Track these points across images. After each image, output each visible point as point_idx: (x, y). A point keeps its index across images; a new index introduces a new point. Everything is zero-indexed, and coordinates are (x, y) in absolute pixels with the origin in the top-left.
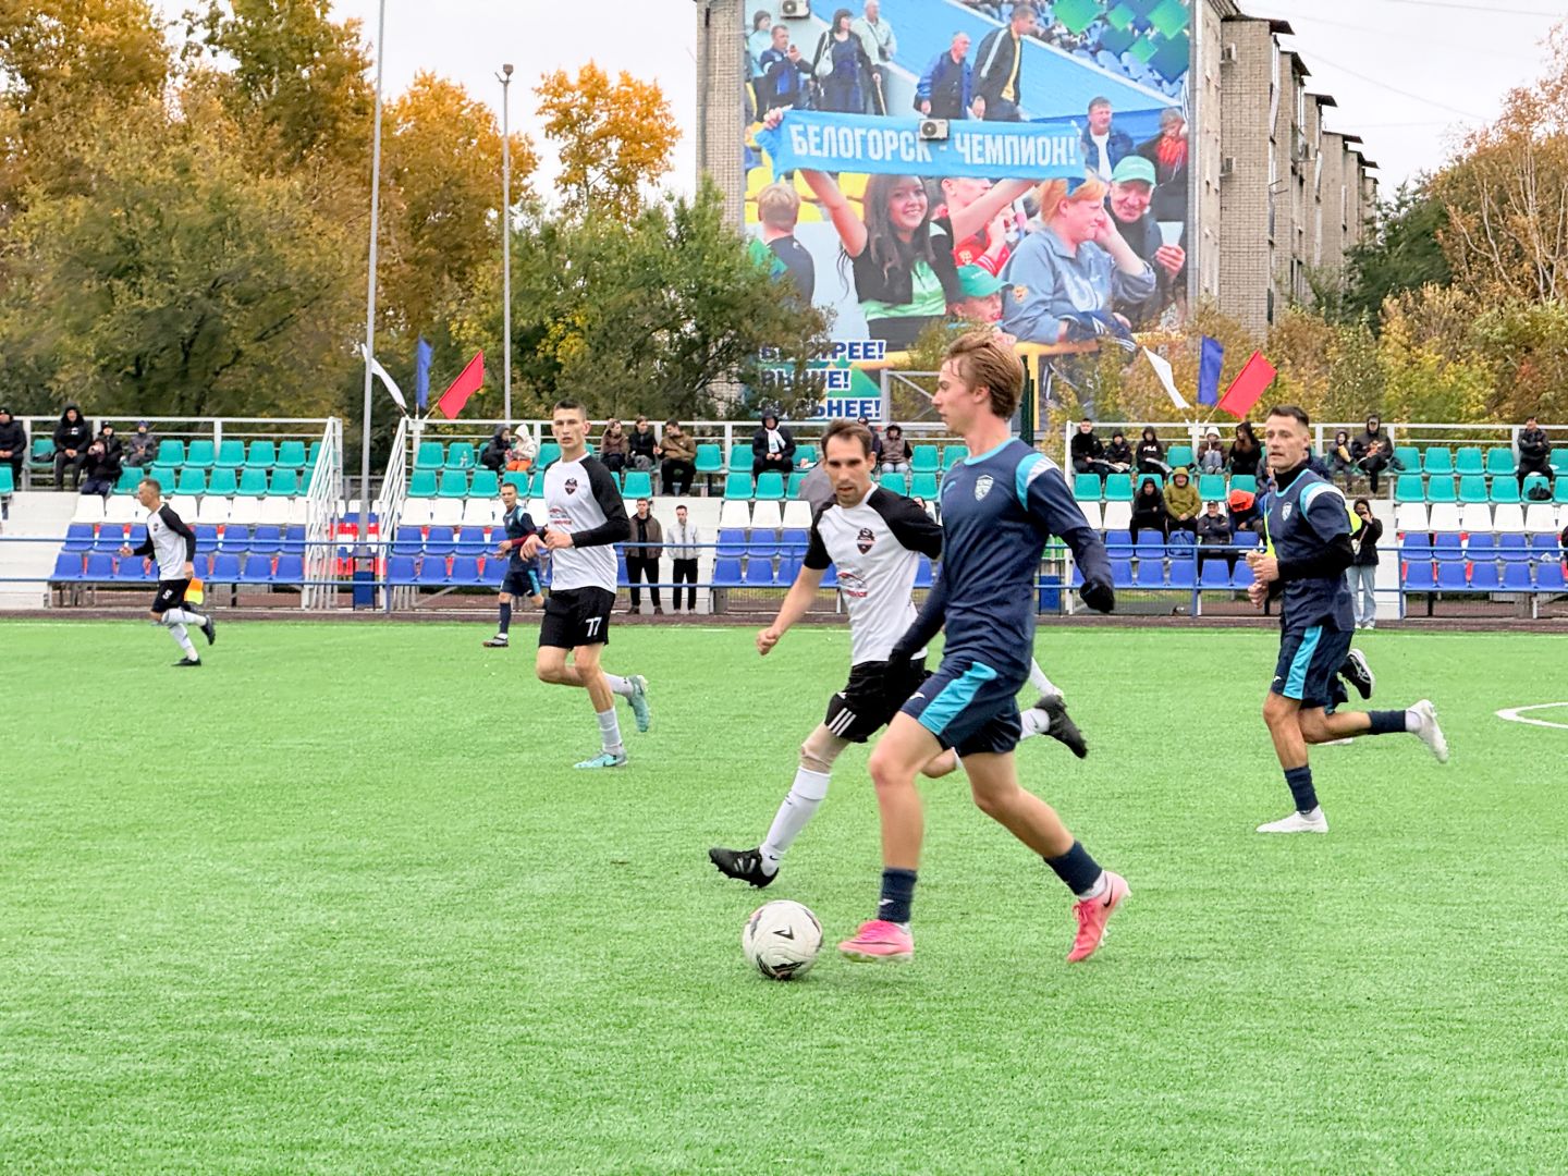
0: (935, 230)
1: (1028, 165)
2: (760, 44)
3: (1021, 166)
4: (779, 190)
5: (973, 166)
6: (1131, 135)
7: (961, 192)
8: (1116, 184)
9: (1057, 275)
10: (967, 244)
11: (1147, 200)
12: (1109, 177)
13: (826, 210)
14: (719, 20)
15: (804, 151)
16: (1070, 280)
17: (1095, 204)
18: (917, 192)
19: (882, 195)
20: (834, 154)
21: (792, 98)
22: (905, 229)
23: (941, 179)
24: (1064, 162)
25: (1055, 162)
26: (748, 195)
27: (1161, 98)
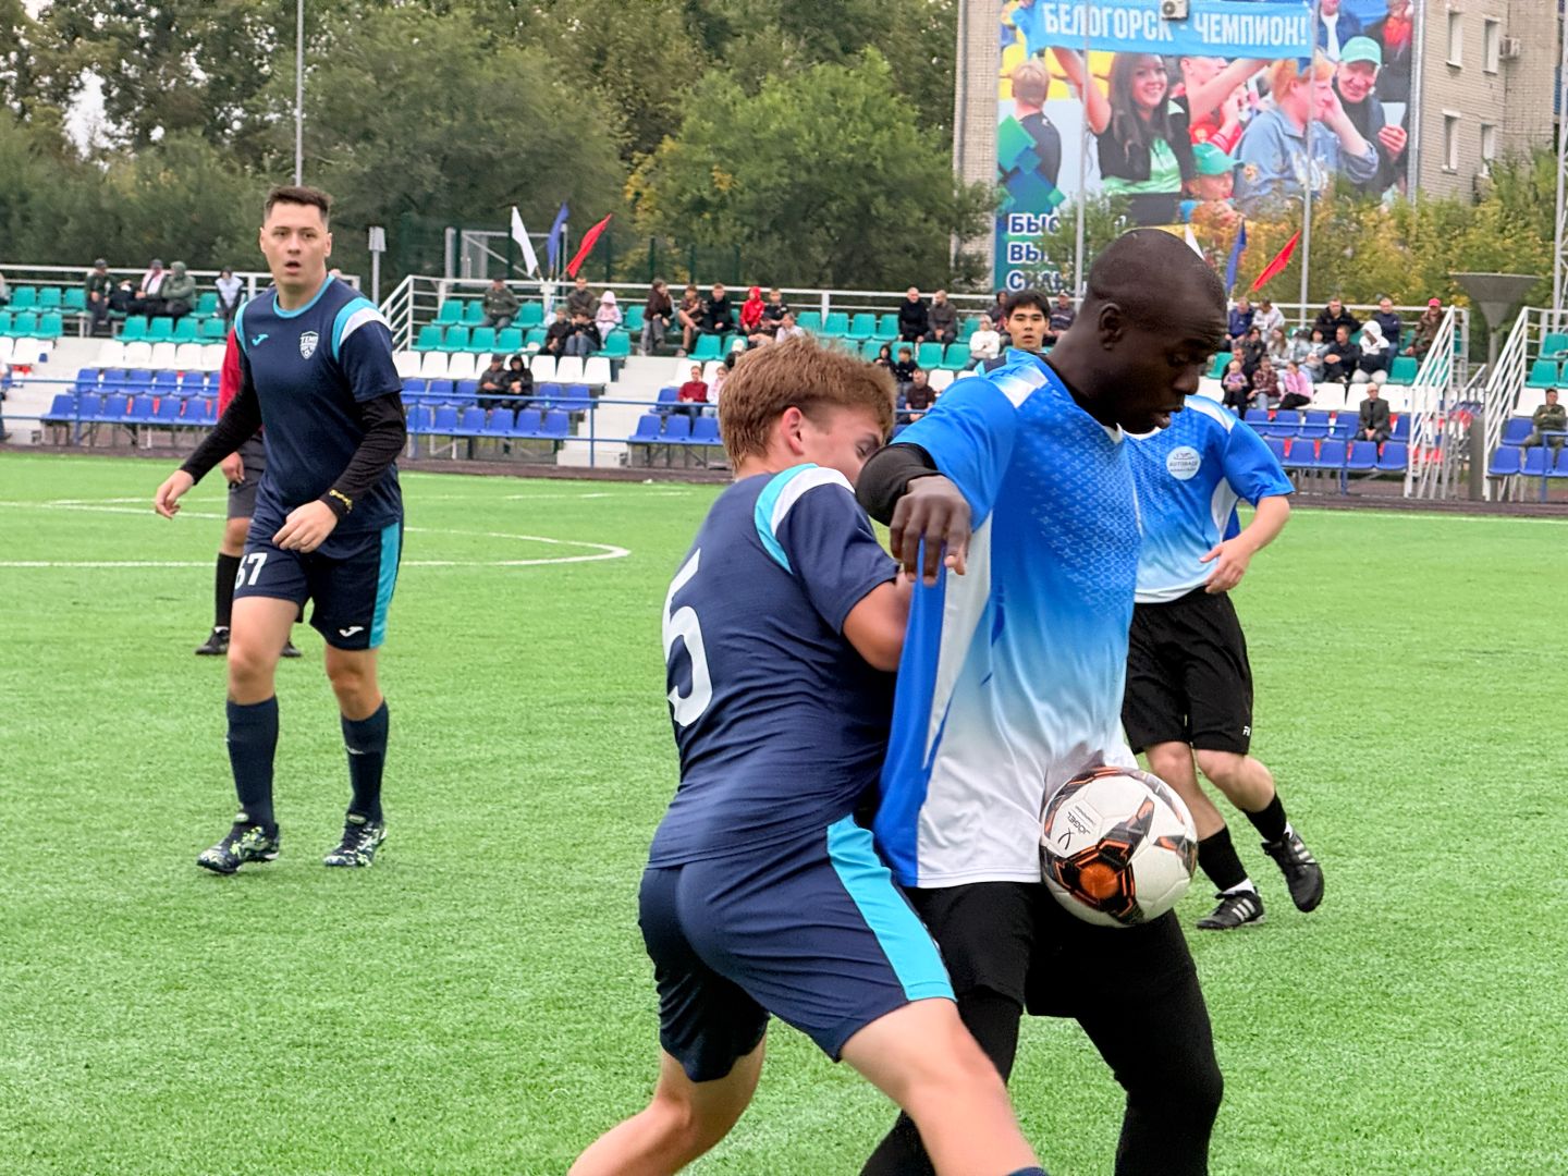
0: (1174, 108)
1: (1262, 45)
3: (1255, 46)
4: (1030, 67)
5: (1210, 46)
6: (1359, 15)
7: (1200, 71)
8: (1344, 64)
9: (1285, 154)
10: (1203, 123)
11: (1372, 81)
12: (1337, 59)
13: (1073, 87)
15: (1054, 30)
16: (1298, 159)
17: (1323, 84)
18: (1159, 71)
19: (1125, 74)
20: (1083, 33)
22: (1146, 107)
23: (1180, 58)
24: (1295, 42)
25: (1287, 43)
26: (1003, 72)
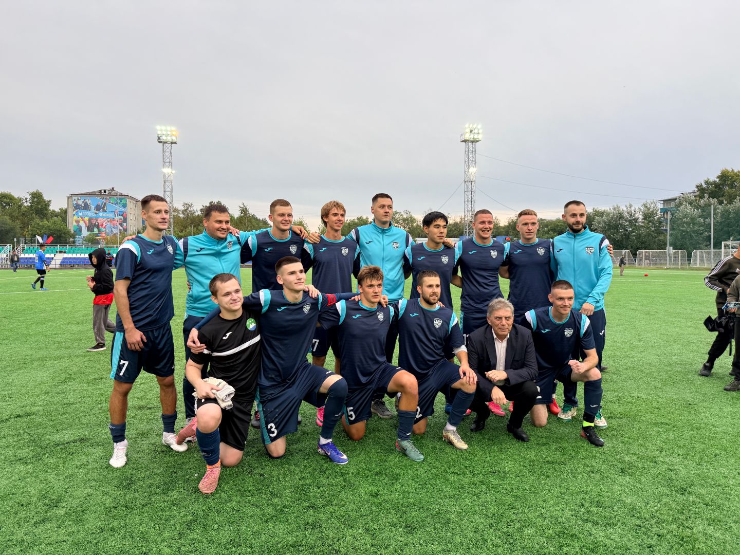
0: (97, 224)
2: (75, 202)
4: (77, 219)
6: (120, 213)
7: (100, 220)
10: (101, 225)
11: (122, 221)
13: (83, 221)
14: (69, 199)
16: (113, 229)
17: (116, 221)
21: (79, 208)
23: (97, 218)
27: (123, 210)
